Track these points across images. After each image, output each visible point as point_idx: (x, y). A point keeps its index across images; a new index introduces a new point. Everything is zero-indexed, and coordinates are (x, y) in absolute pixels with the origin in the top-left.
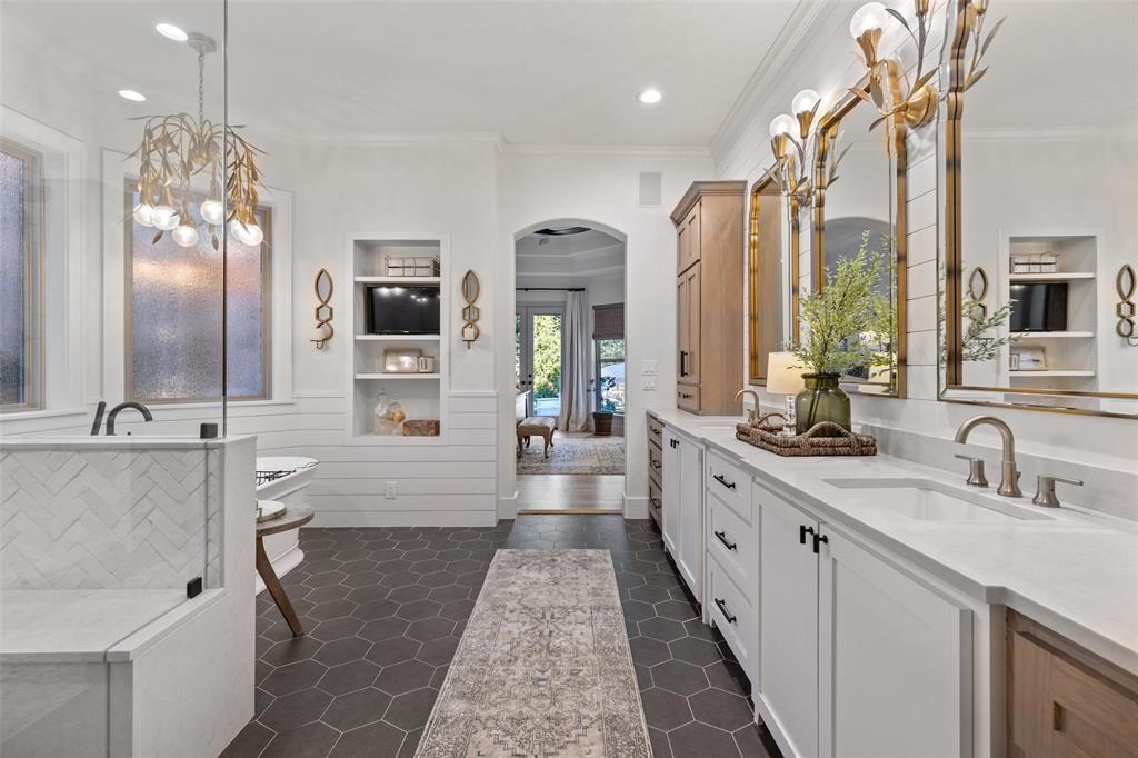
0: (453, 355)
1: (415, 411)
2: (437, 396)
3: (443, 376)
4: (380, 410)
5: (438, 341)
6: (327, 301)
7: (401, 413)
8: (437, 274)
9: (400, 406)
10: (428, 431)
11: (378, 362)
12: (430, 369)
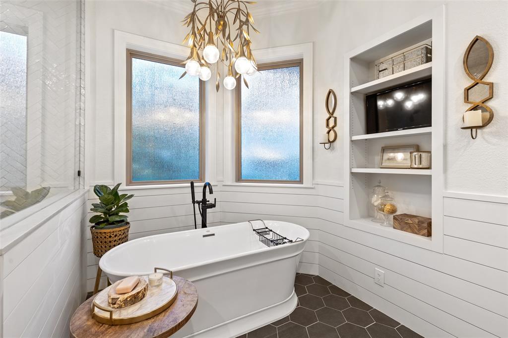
0: (449, 148)
1: (406, 204)
2: (429, 192)
3: (436, 172)
4: (376, 200)
5: (430, 134)
6: (332, 115)
7: (393, 206)
8: (429, 60)
9: (392, 199)
10: (420, 230)
11: (377, 158)
12: (425, 163)
